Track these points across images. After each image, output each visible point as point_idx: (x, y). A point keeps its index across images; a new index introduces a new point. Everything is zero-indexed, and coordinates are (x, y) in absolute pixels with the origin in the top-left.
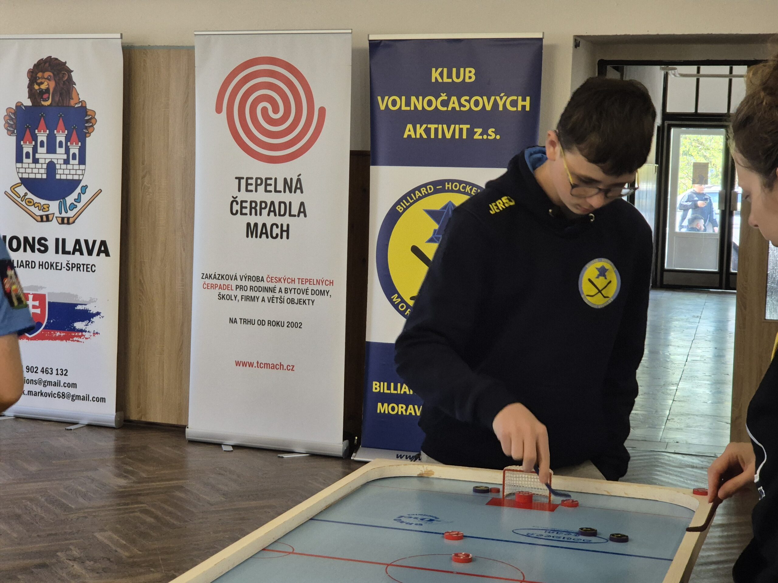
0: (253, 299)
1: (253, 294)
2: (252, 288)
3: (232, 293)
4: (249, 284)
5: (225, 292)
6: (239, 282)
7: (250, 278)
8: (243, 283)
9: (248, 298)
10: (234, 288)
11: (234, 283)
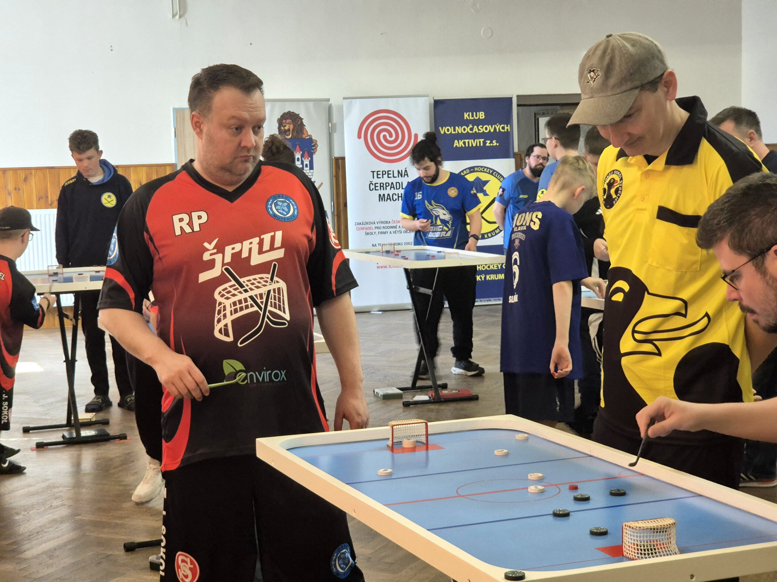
0: (385, 233)
1: (385, 230)
2: (384, 227)
3: (373, 231)
4: (382, 225)
5: (368, 231)
6: (376, 225)
7: (382, 222)
8: (379, 225)
9: (381, 233)
10: (374, 228)
11: (373, 226)
